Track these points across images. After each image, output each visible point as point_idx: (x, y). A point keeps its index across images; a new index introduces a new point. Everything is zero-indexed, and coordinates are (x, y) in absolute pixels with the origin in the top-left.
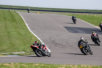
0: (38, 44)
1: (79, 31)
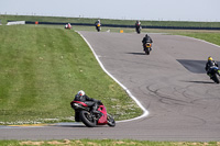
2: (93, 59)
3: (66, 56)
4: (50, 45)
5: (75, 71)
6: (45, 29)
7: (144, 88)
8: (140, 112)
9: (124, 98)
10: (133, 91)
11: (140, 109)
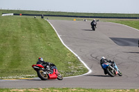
3: (40, 35)
4: (30, 29)
5: (45, 45)
6: (26, 19)
7: (89, 55)
8: (86, 71)
9: (76, 62)
10: (82, 57)
11: (86, 69)
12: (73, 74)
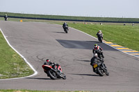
0: (51, 63)
1: (77, 45)
2: (3, 38)
7: (35, 57)
8: (32, 72)
9: (22, 63)
10: (28, 59)
11: (32, 70)
12: (18, 75)
